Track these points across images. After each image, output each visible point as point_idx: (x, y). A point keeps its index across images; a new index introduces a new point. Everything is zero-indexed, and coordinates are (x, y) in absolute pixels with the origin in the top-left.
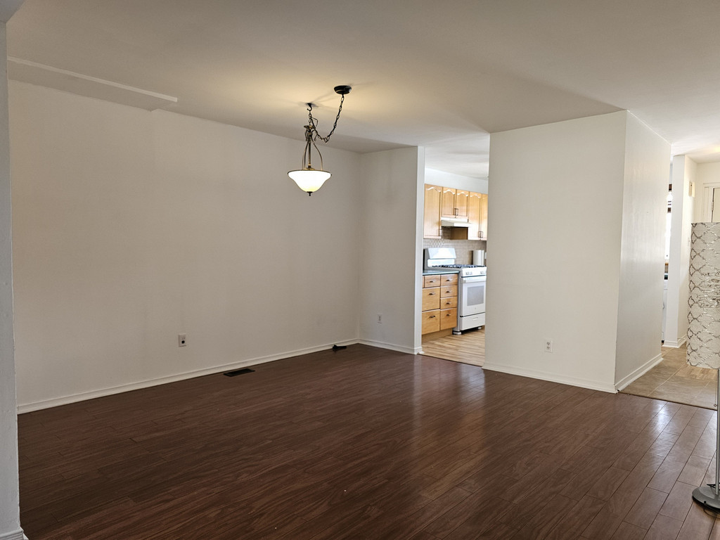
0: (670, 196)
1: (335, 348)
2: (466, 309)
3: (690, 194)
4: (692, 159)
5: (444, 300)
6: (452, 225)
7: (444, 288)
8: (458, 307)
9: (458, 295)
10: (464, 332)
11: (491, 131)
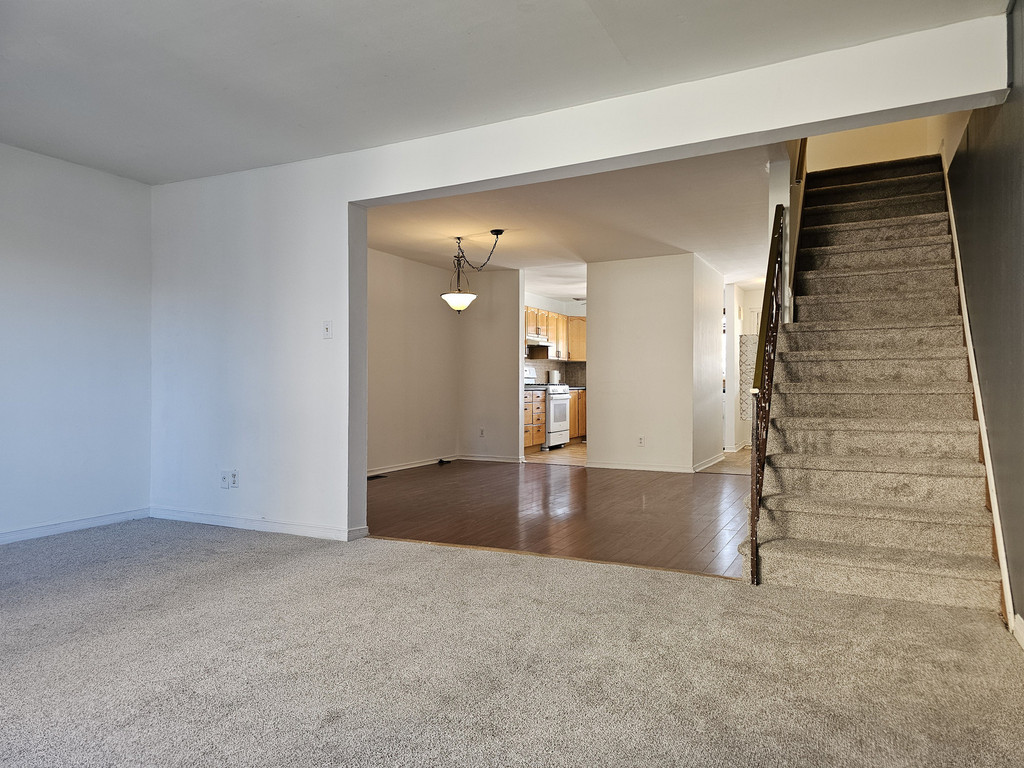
0: (724, 320)
1: (441, 462)
2: (553, 426)
3: (740, 318)
4: (740, 287)
5: (535, 417)
6: (536, 344)
7: (536, 405)
8: (546, 423)
9: (546, 412)
10: (552, 448)
11: (588, 262)
